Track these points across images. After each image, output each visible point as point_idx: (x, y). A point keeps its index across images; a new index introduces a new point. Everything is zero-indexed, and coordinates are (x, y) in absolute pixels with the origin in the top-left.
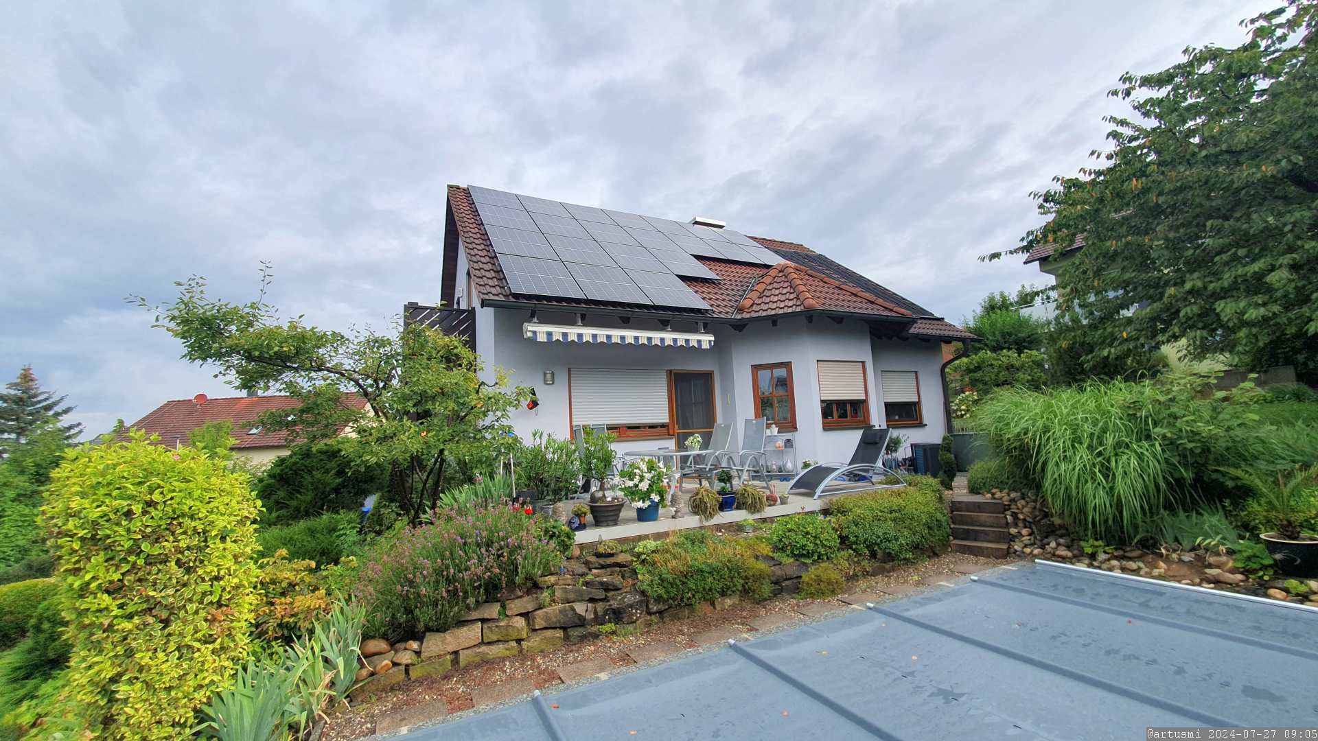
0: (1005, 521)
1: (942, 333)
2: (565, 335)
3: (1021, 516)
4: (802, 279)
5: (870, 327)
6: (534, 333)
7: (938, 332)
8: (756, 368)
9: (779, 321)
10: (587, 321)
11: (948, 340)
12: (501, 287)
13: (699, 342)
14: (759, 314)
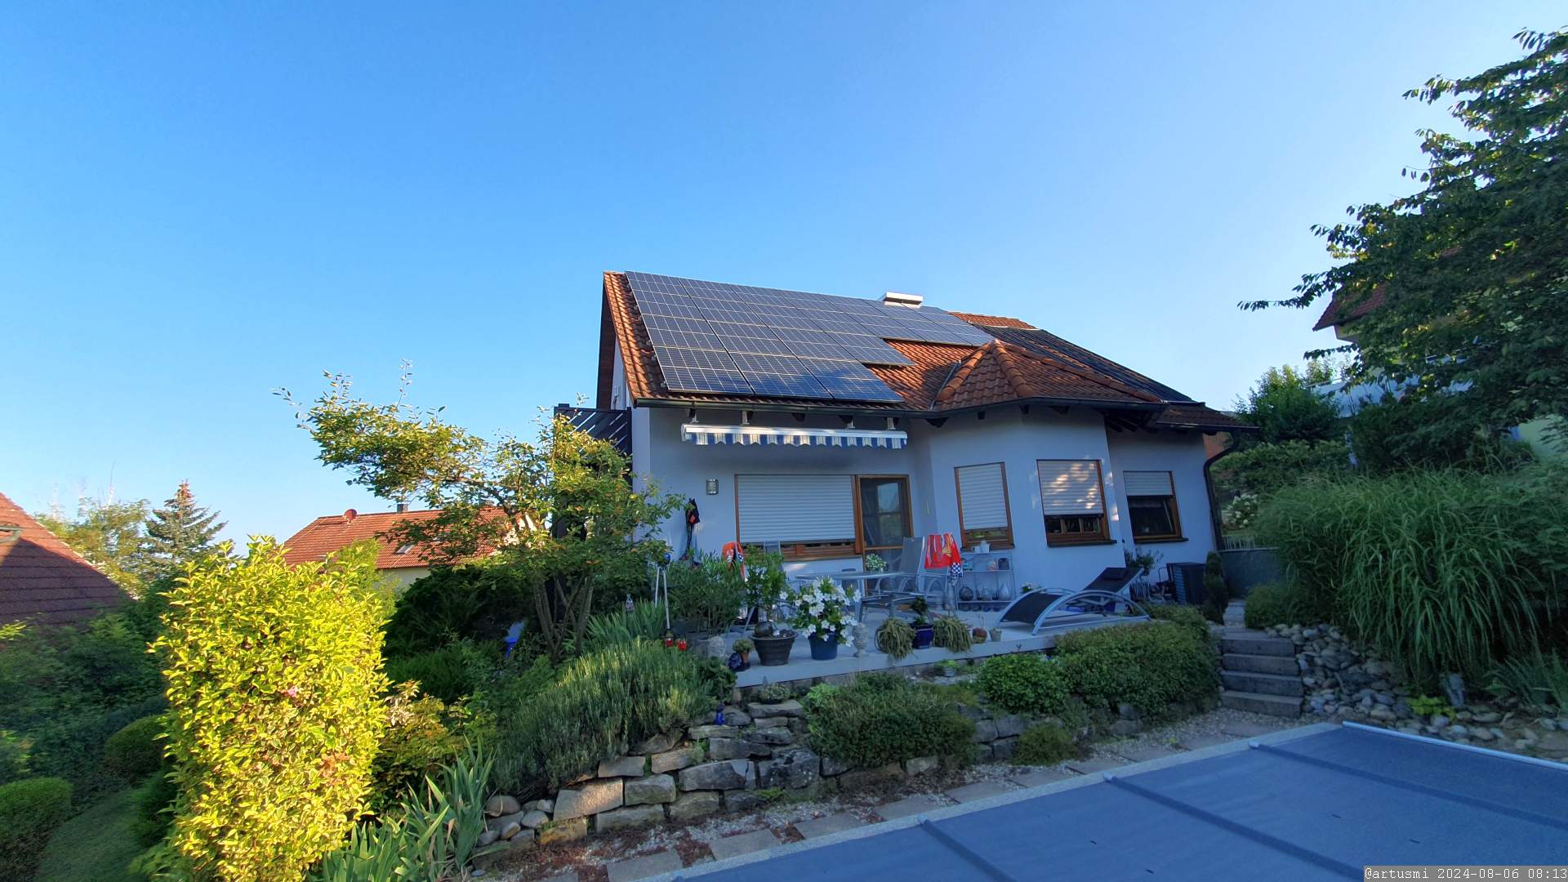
0: (1295, 667)
1: (1203, 421)
2: (729, 436)
3: (1319, 661)
4: (1015, 361)
5: (1105, 416)
6: (694, 435)
9: (985, 410)
10: (754, 421)
11: (1210, 430)
12: (656, 384)
13: (889, 440)
14: (962, 405)
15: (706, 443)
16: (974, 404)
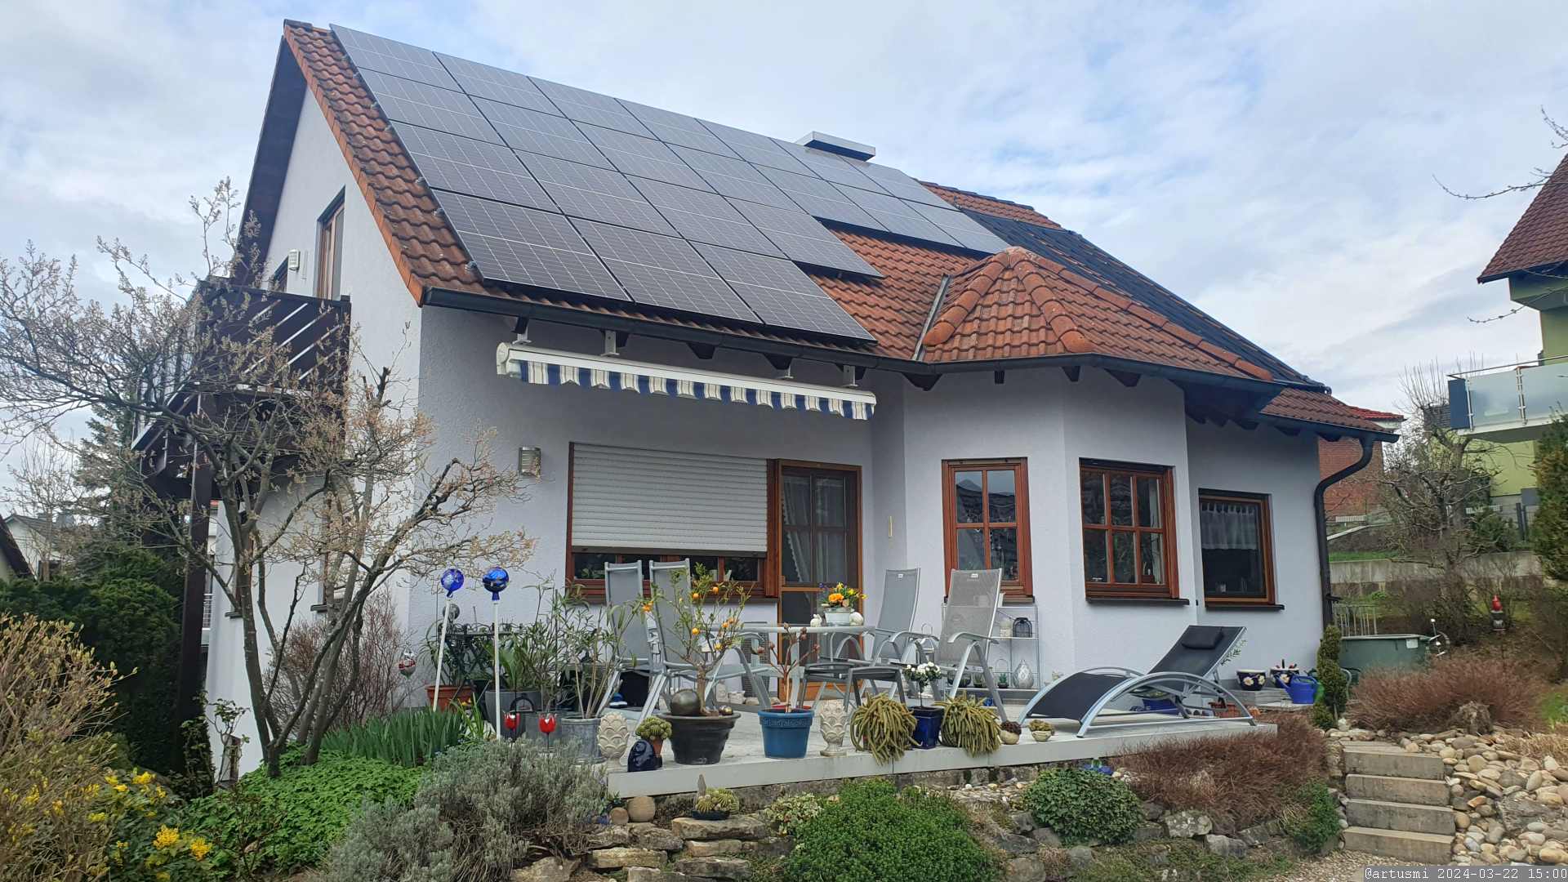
1: (1323, 418)
2: (585, 374)
4: (1051, 289)
5: (1186, 398)
6: (524, 365)
7: (1316, 417)
8: (951, 466)
9: (1007, 372)
10: (628, 349)
11: (1333, 434)
12: (451, 264)
13: (847, 405)
14: (970, 357)
15: (546, 382)
16: (988, 355)
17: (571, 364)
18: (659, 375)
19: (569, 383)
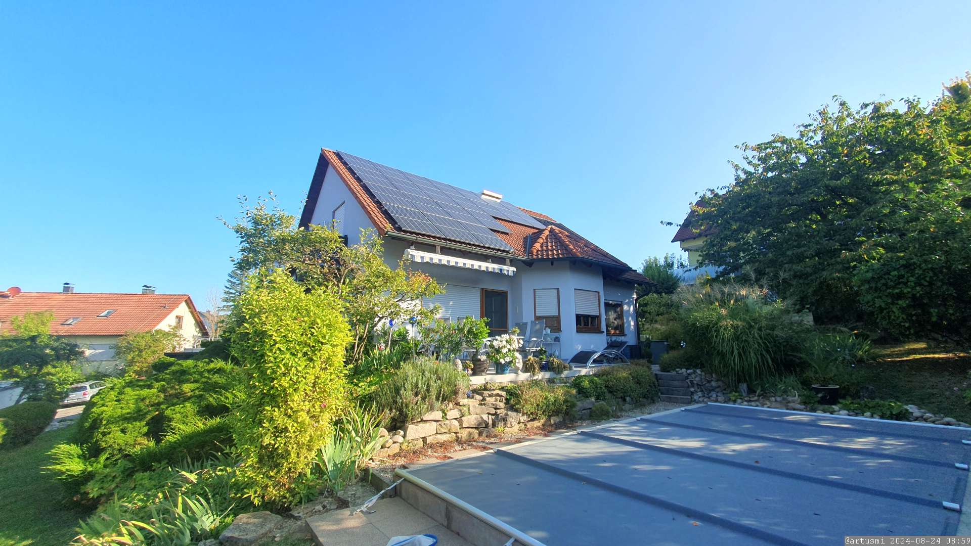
0: (686, 385)
3: (695, 382)
4: (565, 238)
5: (603, 271)
7: (635, 278)
8: (535, 290)
9: (555, 262)
11: (640, 284)
14: (545, 257)
15: (421, 261)
16: (549, 257)
17: (427, 256)
18: (453, 260)
19: (427, 263)
